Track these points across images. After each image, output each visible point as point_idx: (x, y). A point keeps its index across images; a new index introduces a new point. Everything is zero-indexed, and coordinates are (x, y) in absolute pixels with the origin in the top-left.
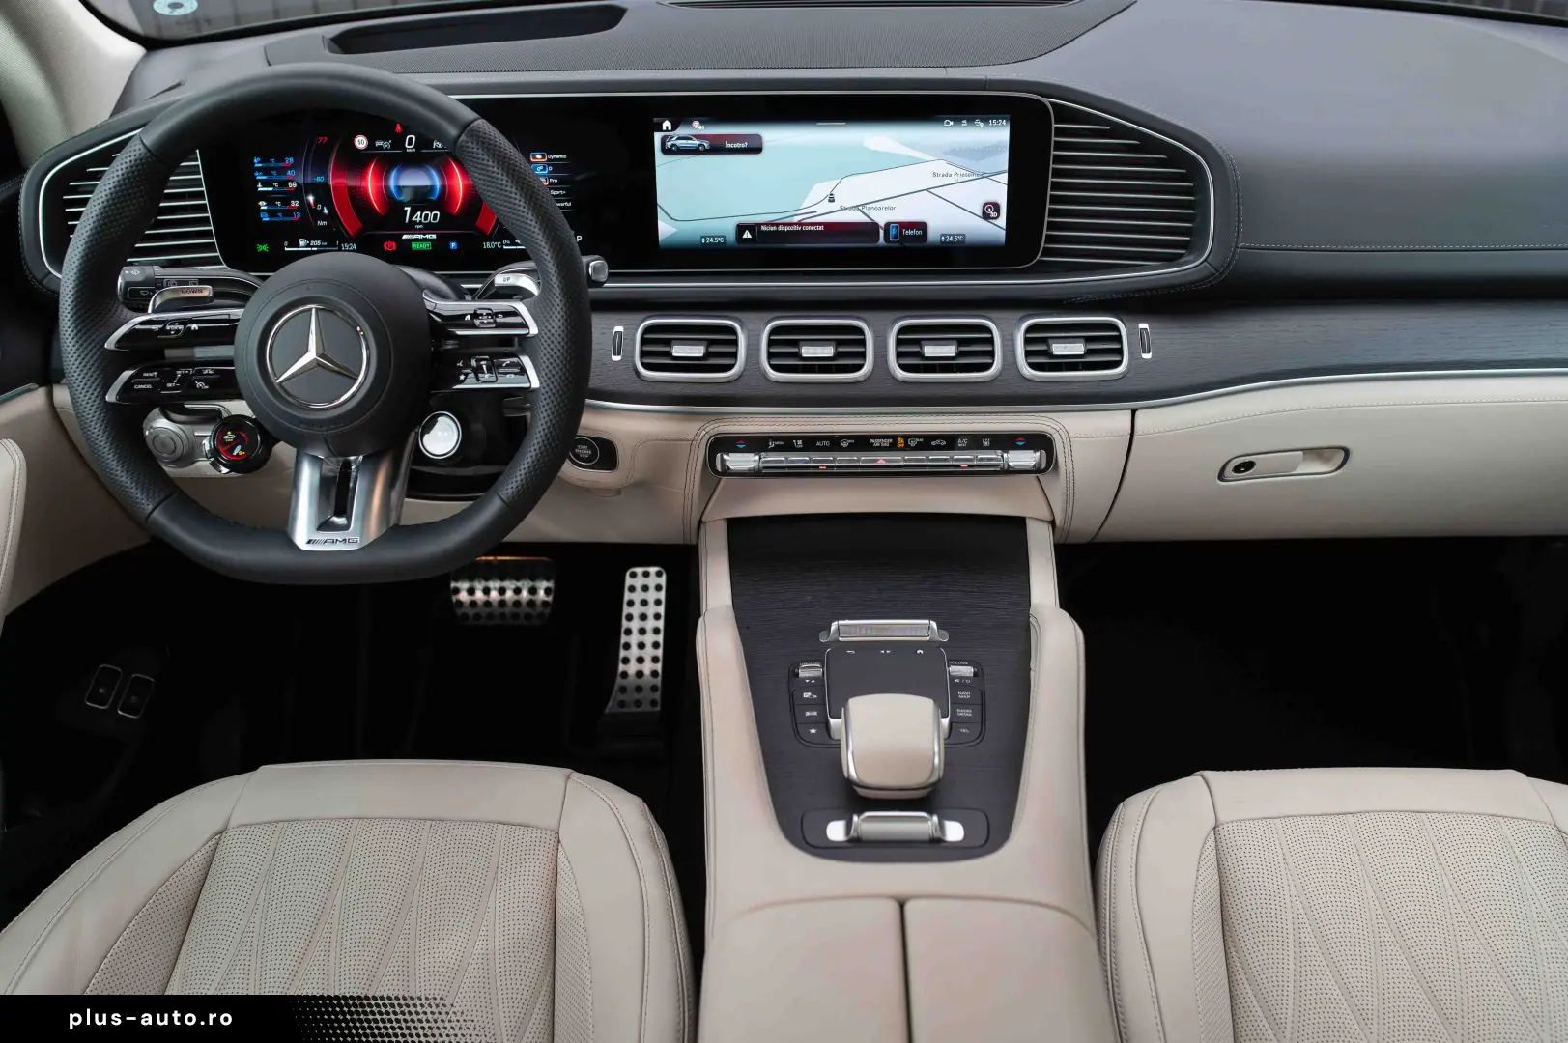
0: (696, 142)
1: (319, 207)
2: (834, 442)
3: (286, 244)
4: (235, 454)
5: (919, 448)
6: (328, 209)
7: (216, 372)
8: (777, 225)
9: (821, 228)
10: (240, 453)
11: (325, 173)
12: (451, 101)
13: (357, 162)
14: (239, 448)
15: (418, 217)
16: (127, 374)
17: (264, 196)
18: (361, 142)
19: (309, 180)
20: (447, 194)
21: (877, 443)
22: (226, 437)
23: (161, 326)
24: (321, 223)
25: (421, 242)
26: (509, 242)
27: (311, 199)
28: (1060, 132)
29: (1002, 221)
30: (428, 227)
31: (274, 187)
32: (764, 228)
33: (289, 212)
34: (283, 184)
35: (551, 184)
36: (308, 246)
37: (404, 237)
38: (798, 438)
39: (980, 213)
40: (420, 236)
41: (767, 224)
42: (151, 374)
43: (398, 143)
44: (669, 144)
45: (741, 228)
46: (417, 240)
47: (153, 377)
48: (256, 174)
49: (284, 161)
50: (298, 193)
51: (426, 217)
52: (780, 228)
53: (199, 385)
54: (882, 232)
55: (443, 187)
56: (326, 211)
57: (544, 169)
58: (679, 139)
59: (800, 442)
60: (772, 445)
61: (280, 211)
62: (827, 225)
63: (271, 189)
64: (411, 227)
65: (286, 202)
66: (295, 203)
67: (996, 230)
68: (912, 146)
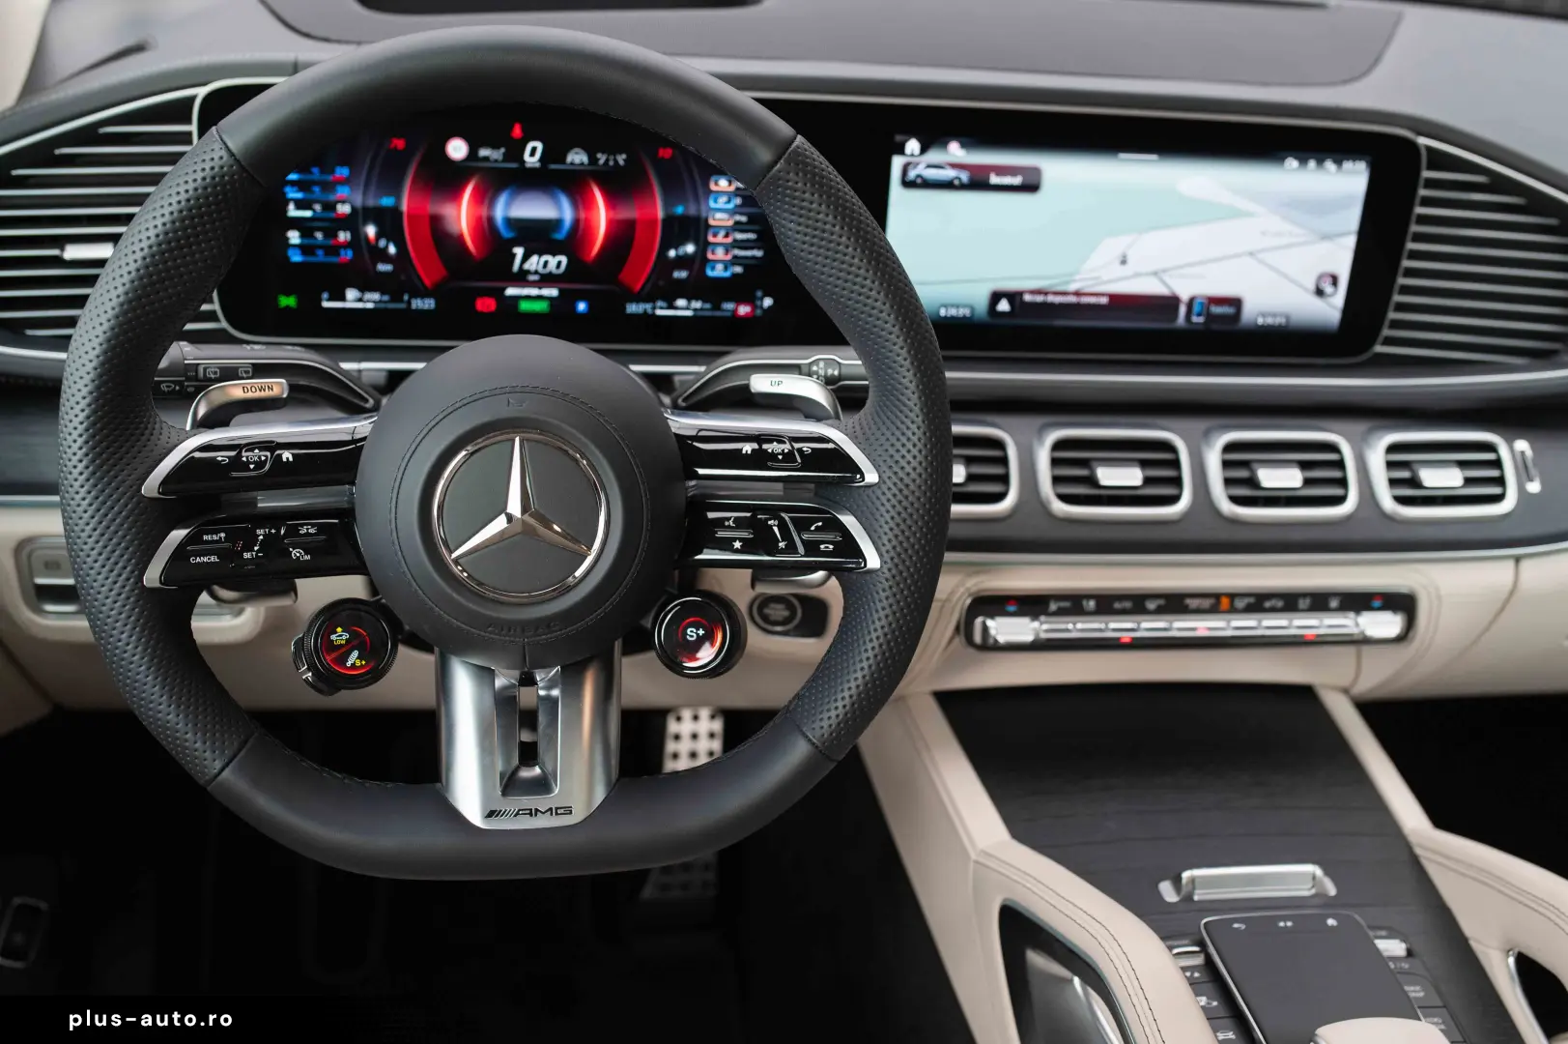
0: (949, 174)
1: (382, 243)
2: (1137, 603)
3: (325, 295)
4: (349, 664)
5: (1251, 609)
6: (396, 246)
7: (321, 528)
8: (1046, 294)
9: (1104, 300)
10: (358, 663)
11: (396, 192)
12: (745, 99)
13: (448, 179)
14: (356, 653)
15: (534, 263)
16: (178, 535)
17: (296, 224)
18: (457, 149)
19: (371, 202)
20: (581, 231)
21: (1193, 603)
22: (333, 637)
23: (233, 453)
24: (383, 267)
25: (533, 298)
26: (664, 304)
27: (371, 231)
28: (1431, 184)
29: (1339, 298)
30: (547, 279)
31: (314, 211)
32: (1027, 298)
33: (334, 249)
34: (330, 207)
35: (737, 223)
36: (360, 300)
37: (511, 291)
38: (1089, 597)
39: (1312, 286)
40: (534, 292)
41: (1033, 292)
42: (215, 537)
43: (515, 152)
44: (912, 174)
45: (996, 297)
46: (528, 298)
47: (219, 541)
48: (288, 189)
49: (333, 172)
50: (352, 222)
51: (546, 264)
52: (1051, 299)
53: (296, 553)
54: (1183, 310)
55: (576, 222)
56: (392, 250)
57: (729, 201)
58: (929, 166)
59: (1092, 604)
60: (1053, 607)
61: (321, 247)
62: (1115, 298)
63: (308, 214)
64: (521, 278)
65: (331, 234)
66: (343, 236)
67: (1331, 311)
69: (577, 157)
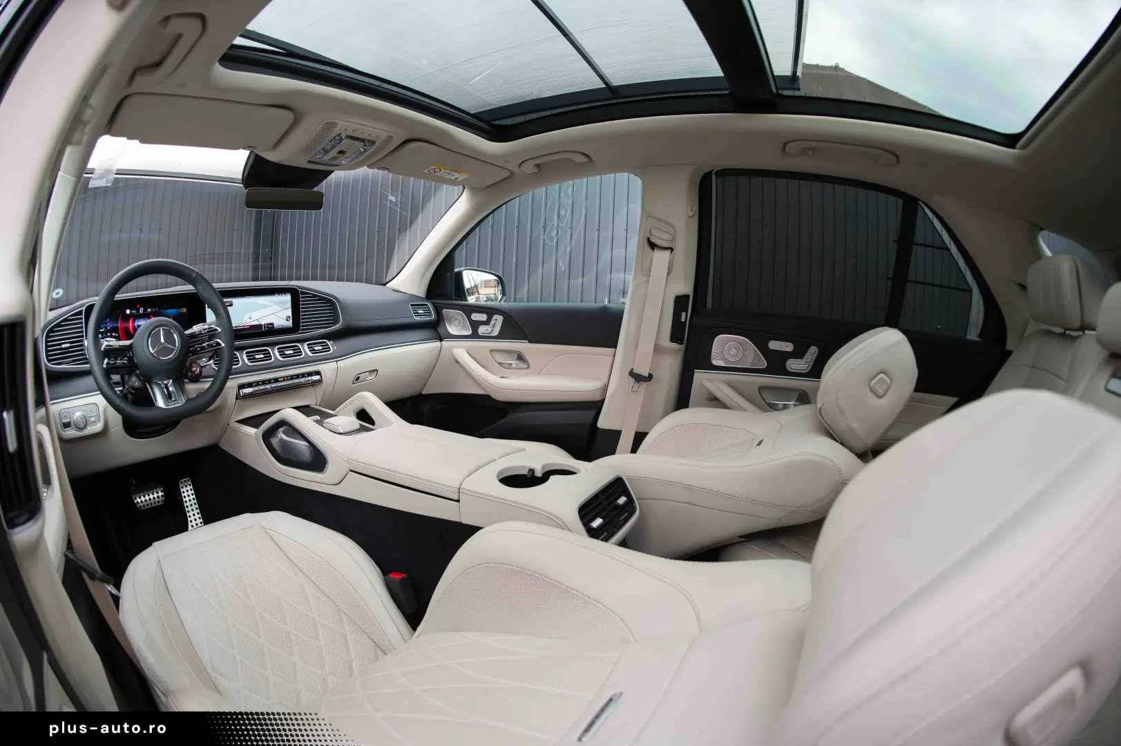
6: (118, 334)
9: (248, 327)
11: (117, 323)
13: (127, 318)
17: (100, 333)
18: (128, 312)
19: (113, 326)
28: (302, 297)
29: (291, 321)
34: (106, 328)
39: (286, 319)
43: (138, 311)
50: (111, 330)
54: (263, 327)
63: (103, 330)
67: (290, 324)
68: (269, 301)
69: (149, 310)
